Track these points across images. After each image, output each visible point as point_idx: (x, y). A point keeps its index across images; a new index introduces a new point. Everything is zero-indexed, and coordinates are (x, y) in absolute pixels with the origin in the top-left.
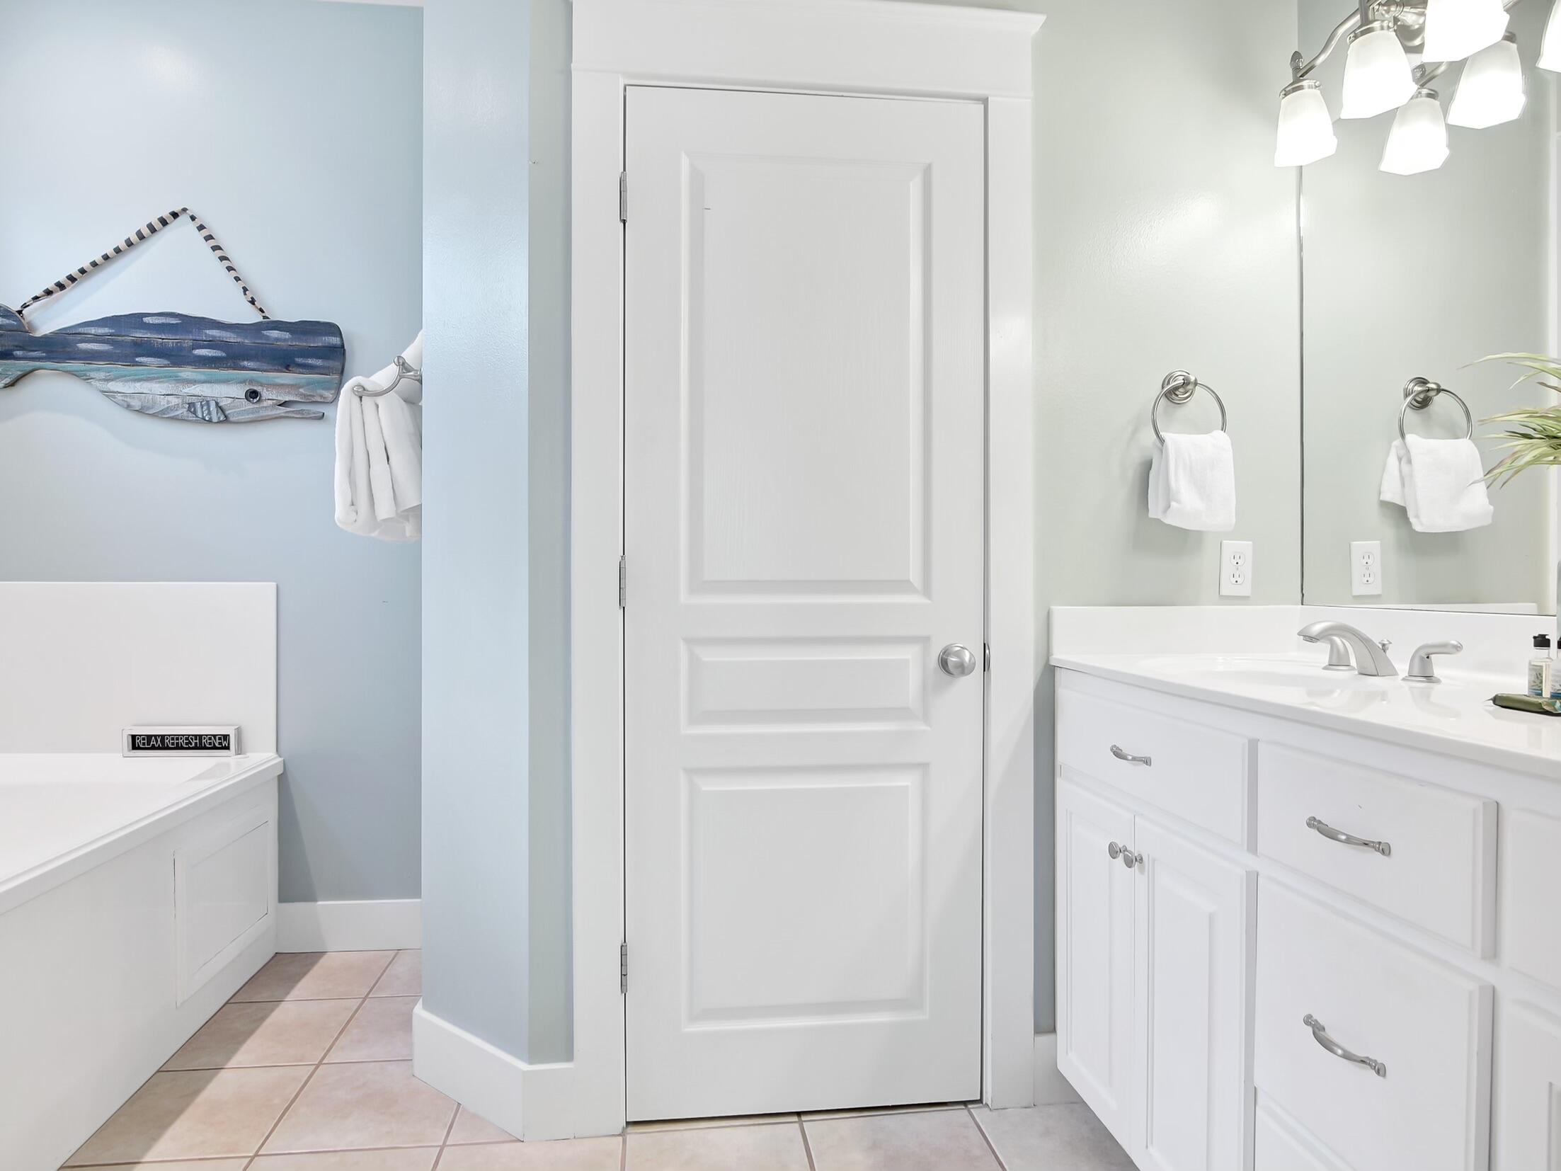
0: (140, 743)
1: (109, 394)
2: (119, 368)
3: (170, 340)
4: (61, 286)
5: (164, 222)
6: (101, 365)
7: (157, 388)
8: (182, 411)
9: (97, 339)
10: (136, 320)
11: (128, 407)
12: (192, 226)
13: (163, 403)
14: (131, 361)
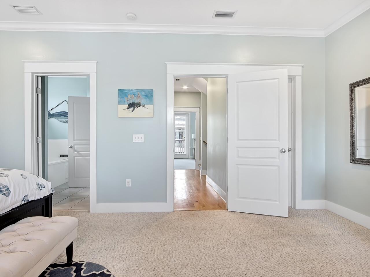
0: (61, 156)
1: (58, 120)
2: (59, 117)
3: (64, 114)
4: (53, 109)
5: (63, 102)
6: (57, 117)
7: (62, 119)
8: (65, 122)
9: (57, 114)
10: (61, 112)
11: (60, 121)
12: (66, 102)
13: (63, 121)
14: (60, 116)
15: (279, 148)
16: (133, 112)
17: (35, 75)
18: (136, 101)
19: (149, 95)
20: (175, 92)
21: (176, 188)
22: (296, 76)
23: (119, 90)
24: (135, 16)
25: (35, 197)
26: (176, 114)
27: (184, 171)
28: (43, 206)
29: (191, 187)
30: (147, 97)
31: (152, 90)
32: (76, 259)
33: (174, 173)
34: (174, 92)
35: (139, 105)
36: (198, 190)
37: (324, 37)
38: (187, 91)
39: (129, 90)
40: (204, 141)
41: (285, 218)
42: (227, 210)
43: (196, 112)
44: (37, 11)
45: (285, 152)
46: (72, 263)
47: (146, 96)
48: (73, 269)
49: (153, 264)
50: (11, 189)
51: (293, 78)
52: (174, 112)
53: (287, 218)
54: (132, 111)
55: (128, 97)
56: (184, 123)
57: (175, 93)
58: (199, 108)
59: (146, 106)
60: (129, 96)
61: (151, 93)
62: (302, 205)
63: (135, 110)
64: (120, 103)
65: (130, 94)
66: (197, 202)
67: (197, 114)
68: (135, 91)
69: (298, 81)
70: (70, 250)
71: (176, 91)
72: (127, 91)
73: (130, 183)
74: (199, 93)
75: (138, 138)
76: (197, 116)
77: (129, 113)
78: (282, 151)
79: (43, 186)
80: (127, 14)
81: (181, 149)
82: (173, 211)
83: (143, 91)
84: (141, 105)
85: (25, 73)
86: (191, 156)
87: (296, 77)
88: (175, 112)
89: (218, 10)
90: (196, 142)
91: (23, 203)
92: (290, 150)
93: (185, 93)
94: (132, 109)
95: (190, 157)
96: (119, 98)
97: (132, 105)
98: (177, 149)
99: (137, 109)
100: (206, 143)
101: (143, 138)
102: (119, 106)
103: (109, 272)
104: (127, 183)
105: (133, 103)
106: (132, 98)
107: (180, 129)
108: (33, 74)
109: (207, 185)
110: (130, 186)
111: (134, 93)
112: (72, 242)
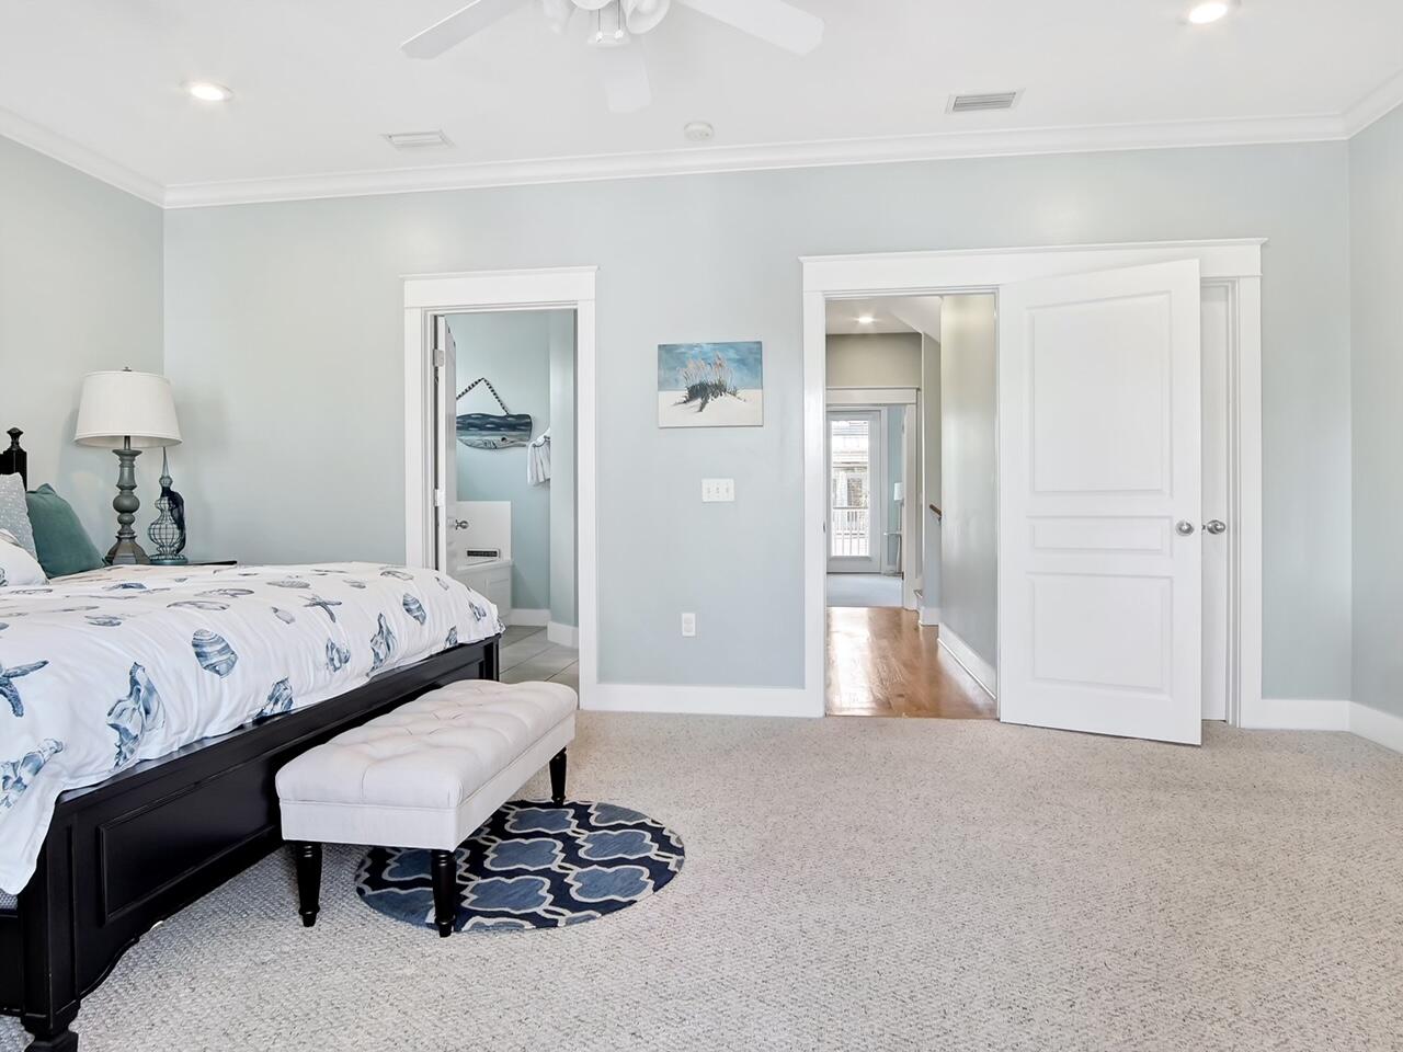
0: (470, 554)
1: (461, 441)
2: (463, 432)
3: (479, 422)
5: (476, 382)
7: (475, 438)
8: (483, 445)
10: (469, 415)
11: (467, 445)
12: (485, 384)
13: (477, 443)
14: (467, 429)
15: (1170, 518)
16: (701, 410)
17: (429, 313)
18: (712, 379)
19: (750, 358)
20: (829, 337)
21: (834, 658)
22: (1239, 277)
23: (660, 346)
24: (709, 130)
25: (469, 637)
26: (832, 413)
27: (864, 611)
28: (481, 664)
29: (884, 657)
30: (744, 364)
31: (760, 343)
32: (573, 794)
33: (828, 616)
34: (827, 336)
35: (719, 389)
36: (910, 667)
37: (1345, 138)
38: (872, 331)
39: (691, 347)
40: (932, 507)
41: (1189, 748)
42: (999, 720)
43: (906, 404)
44: (445, 140)
45: (1190, 530)
46: (565, 803)
47: (742, 362)
48: (567, 813)
49: (769, 820)
50: (426, 607)
51: (1230, 285)
52: (827, 405)
53: (1199, 746)
54: (698, 409)
55: (686, 367)
56: (864, 443)
57: (832, 339)
58: (918, 389)
59: (741, 393)
60: (691, 365)
61: (756, 353)
62: (1260, 713)
63: (707, 406)
64: (663, 385)
65: (694, 357)
66: (901, 696)
67: (910, 412)
68: (707, 348)
69: (1249, 296)
70: (558, 766)
71: (833, 333)
72: (683, 350)
73: (693, 625)
74: (914, 338)
75: (718, 490)
76: (908, 419)
77: (691, 414)
78: (1180, 529)
79: (482, 613)
80: (687, 126)
81: (855, 541)
82: (822, 714)
83: (732, 347)
84: (725, 391)
85: (406, 311)
86: (889, 564)
87: (1241, 280)
88: (831, 405)
89: (963, 92)
90: (904, 509)
91: (448, 646)
92: (1219, 527)
93: (864, 337)
94: (699, 401)
95: (886, 568)
96: (662, 372)
97: (700, 392)
98: (839, 542)
99: (712, 402)
100: (940, 513)
101: (732, 491)
102: (663, 394)
103: (657, 823)
104: (684, 625)
105: (701, 384)
106: (699, 369)
107: (848, 469)
108: (425, 310)
109: (942, 654)
110: (693, 634)
111: (705, 353)
112: (564, 749)
